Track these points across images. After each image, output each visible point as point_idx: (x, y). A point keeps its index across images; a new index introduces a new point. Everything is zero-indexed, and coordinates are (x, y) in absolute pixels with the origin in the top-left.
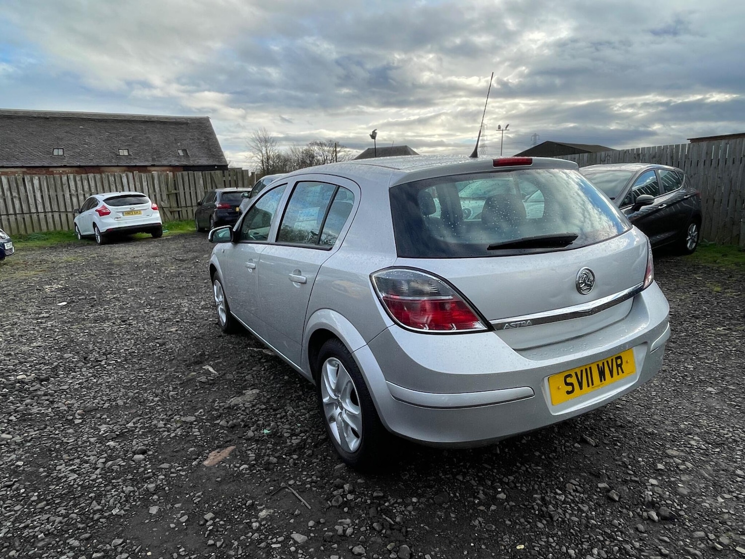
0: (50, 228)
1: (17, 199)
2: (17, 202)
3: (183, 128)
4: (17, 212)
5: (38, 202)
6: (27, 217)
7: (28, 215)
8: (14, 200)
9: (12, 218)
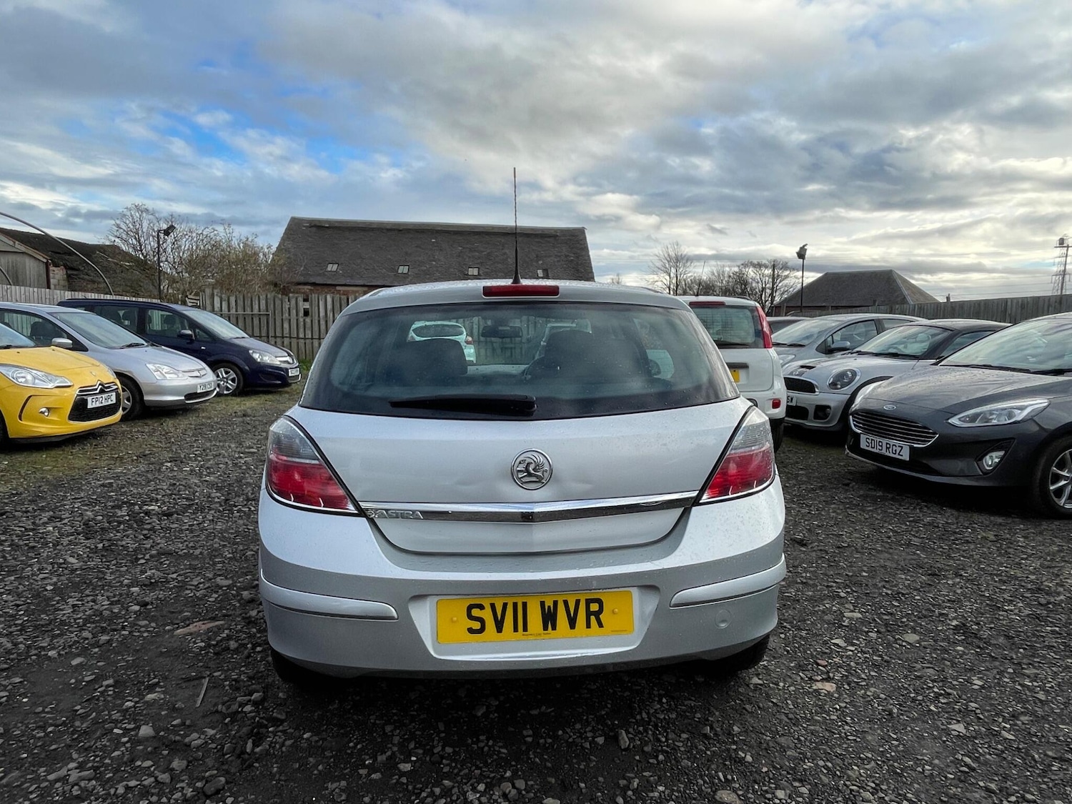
3: (549, 242)
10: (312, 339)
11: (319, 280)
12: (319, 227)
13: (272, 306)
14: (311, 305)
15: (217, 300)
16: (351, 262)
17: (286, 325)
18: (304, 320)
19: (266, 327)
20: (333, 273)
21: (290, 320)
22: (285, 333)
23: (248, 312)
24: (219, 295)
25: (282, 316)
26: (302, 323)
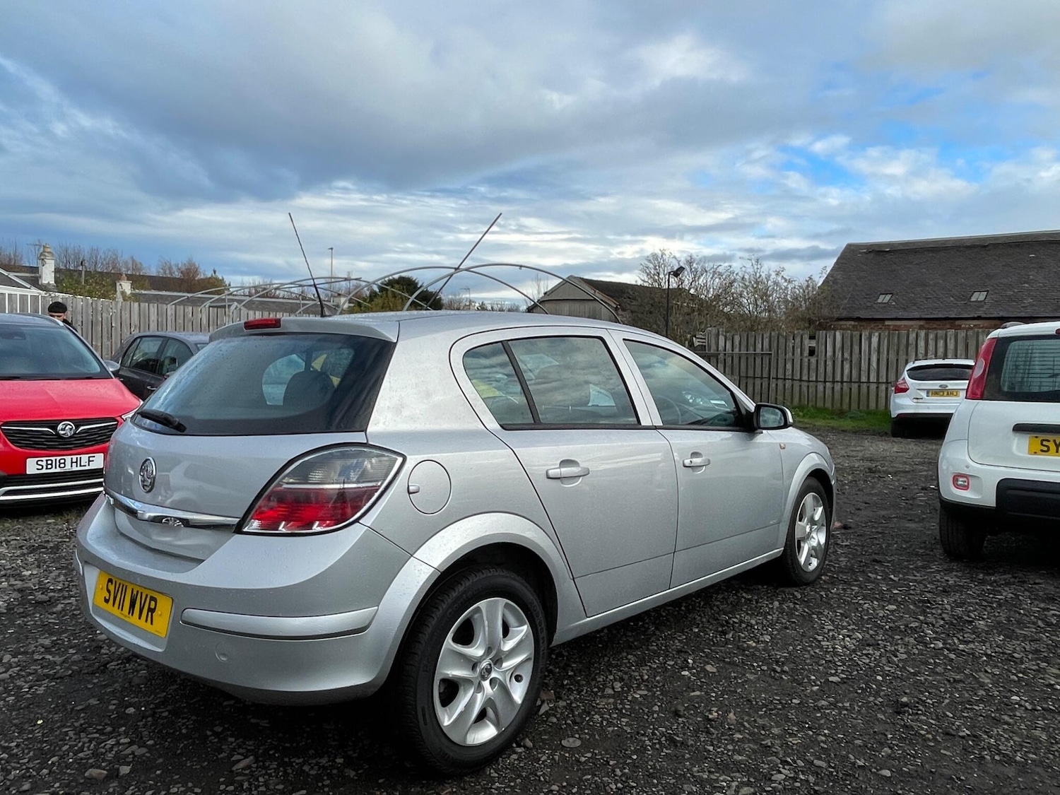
0: (879, 407)
1: (848, 361)
2: (847, 366)
4: (845, 379)
5: (871, 367)
6: (855, 386)
7: (856, 385)
8: (845, 362)
9: (838, 387)
10: (817, 381)
11: (862, 314)
12: (878, 252)
13: (775, 345)
14: (818, 343)
15: (722, 339)
16: (909, 291)
17: (789, 366)
18: (809, 360)
19: (767, 368)
20: (883, 305)
21: (793, 360)
22: (787, 374)
23: (751, 351)
24: (724, 334)
25: (786, 355)
26: (806, 364)
